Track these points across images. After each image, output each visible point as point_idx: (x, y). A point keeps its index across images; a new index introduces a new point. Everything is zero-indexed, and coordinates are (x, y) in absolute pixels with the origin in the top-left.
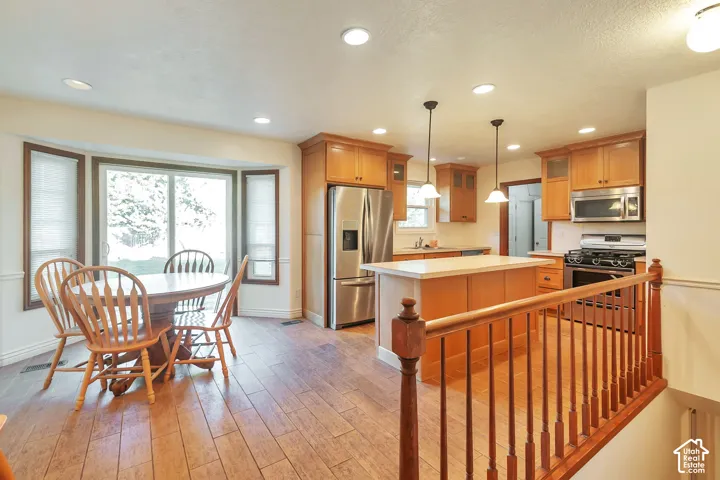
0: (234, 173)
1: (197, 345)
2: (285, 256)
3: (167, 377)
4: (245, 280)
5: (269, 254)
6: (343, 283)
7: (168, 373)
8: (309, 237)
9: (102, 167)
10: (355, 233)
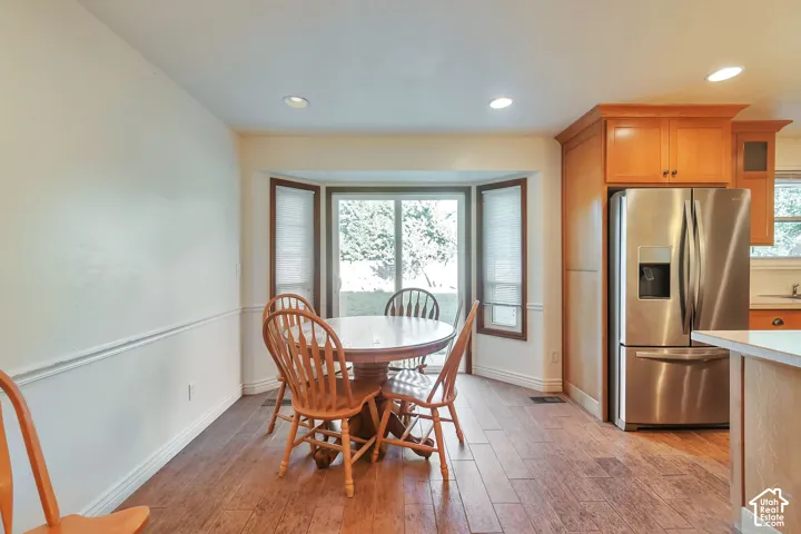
0: (466, 190)
1: (415, 415)
2: (537, 300)
3: (375, 457)
4: (481, 329)
5: (514, 297)
6: (639, 354)
7: (376, 452)
8: (573, 274)
9: (335, 197)
10: (665, 268)
